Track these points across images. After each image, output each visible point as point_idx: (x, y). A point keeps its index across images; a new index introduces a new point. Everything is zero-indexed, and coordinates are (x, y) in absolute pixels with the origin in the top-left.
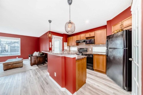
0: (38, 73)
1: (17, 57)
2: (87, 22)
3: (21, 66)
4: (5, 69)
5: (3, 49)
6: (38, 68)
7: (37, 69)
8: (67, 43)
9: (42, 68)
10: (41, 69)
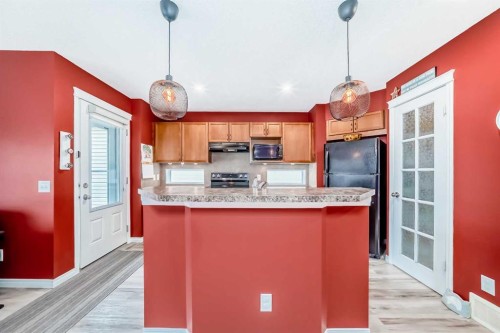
2: (287, 88)
8: (151, 147)
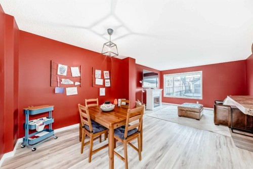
0: (224, 147)
1: (198, 102)
3: (198, 118)
4: (180, 115)
5: (188, 88)
6: (230, 136)
7: (226, 137)
9: (244, 144)
10: (238, 145)
